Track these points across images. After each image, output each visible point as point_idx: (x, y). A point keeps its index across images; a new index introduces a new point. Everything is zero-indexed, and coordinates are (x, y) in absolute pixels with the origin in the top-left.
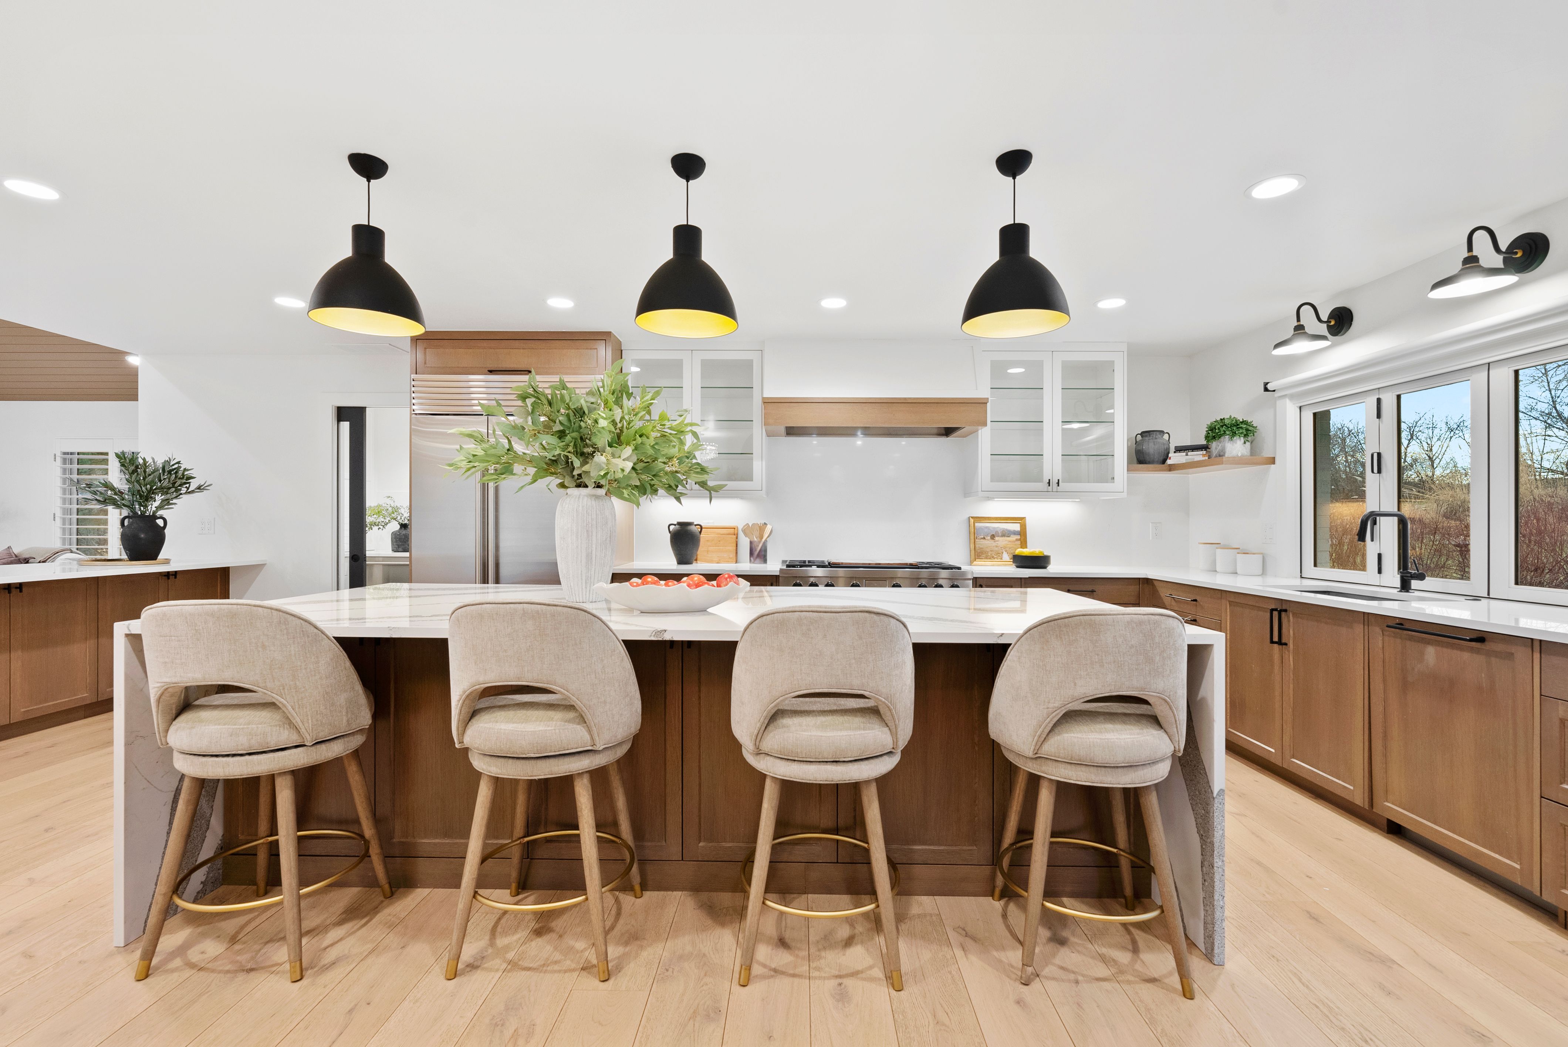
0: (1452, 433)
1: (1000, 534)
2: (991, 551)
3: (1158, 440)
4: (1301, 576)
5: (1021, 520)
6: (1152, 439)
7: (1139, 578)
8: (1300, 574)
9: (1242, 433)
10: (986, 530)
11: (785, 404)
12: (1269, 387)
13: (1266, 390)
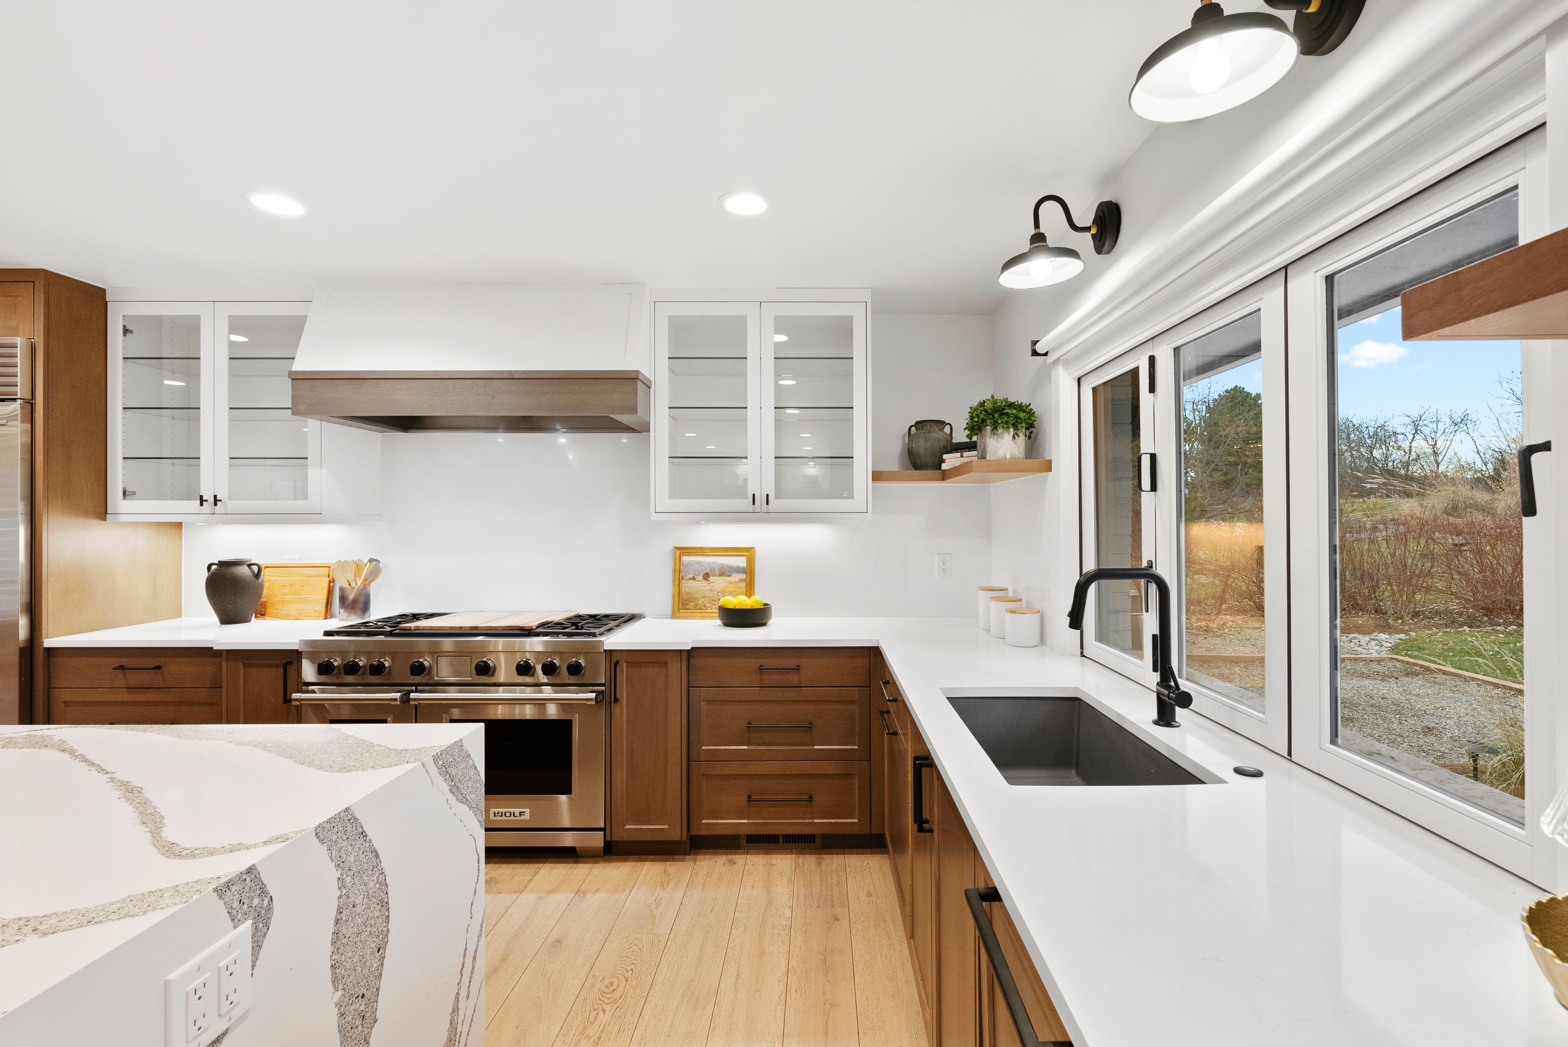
0: (1457, 427)
1: (717, 573)
2: (703, 597)
3: (931, 435)
4: (1082, 653)
5: (748, 552)
6: (924, 433)
7: (870, 647)
8: (1079, 650)
9: (1007, 423)
10: (697, 566)
11: (325, 381)
12: (1039, 348)
13: (1035, 353)
